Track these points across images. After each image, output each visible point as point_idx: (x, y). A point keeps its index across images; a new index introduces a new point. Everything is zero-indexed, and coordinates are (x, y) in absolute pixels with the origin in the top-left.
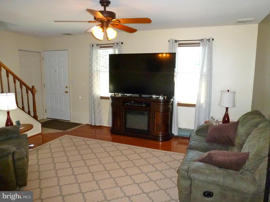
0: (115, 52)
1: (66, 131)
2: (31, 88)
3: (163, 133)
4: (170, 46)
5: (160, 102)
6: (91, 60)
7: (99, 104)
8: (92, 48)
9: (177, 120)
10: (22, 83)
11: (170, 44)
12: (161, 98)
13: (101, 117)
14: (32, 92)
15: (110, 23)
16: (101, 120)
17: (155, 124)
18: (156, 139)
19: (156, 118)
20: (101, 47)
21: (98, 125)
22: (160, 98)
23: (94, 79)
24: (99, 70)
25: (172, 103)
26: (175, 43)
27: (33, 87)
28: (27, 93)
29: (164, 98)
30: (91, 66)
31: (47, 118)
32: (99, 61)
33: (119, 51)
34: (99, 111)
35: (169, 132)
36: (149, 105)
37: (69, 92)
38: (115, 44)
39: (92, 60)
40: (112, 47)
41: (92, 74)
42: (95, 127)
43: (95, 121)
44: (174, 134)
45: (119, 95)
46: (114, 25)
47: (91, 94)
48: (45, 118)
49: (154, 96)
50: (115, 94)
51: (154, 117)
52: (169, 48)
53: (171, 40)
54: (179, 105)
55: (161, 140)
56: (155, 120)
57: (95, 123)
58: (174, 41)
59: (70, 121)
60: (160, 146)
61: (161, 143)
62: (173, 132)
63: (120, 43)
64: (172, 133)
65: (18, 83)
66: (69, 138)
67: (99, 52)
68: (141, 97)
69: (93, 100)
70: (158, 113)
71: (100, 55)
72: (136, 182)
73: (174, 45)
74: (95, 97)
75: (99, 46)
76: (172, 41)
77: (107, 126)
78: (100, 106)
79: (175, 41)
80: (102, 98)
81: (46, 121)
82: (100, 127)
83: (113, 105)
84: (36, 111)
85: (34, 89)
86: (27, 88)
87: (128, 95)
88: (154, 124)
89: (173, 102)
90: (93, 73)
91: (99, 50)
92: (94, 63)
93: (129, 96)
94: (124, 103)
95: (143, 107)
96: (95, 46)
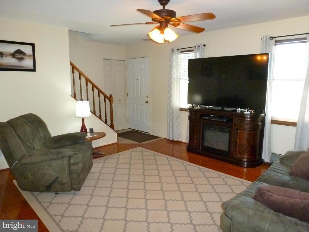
0: (196, 56)
1: (141, 143)
2: (109, 96)
3: (249, 157)
4: (263, 45)
5: (245, 117)
6: (170, 67)
7: (178, 116)
8: (172, 54)
9: (270, 142)
10: (100, 92)
11: (263, 42)
12: (247, 112)
13: (179, 131)
14: (110, 101)
15: (170, 23)
16: (179, 134)
17: (238, 144)
18: (239, 163)
19: (238, 137)
20: (182, 52)
21: (175, 140)
22: (245, 113)
23: (173, 88)
24: (179, 78)
25: (262, 120)
26: (270, 40)
27: (111, 95)
28: (105, 101)
29: (251, 112)
30: (170, 73)
31: (129, 128)
32: (179, 68)
33: (200, 55)
34: (178, 124)
35: (257, 156)
36: (230, 120)
37: (150, 102)
38: (197, 47)
39: (172, 67)
40: (193, 50)
41: (171, 83)
42: (173, 142)
43: (173, 135)
44: (264, 160)
45: (198, 107)
46: (175, 25)
47: (170, 105)
48: (127, 128)
49: (239, 110)
50: (194, 105)
51: (237, 136)
52: (262, 47)
53: (264, 36)
54: (274, 122)
55: (245, 166)
56: (238, 140)
57: (173, 137)
58: (268, 38)
59: (149, 133)
60: (245, 173)
61: (245, 170)
62: (263, 157)
63: (201, 45)
64: (261, 159)
65: (96, 91)
66: (141, 150)
67: (179, 57)
68: (223, 110)
69: (171, 111)
70: (242, 131)
71: (180, 60)
72: (189, 209)
73: (269, 43)
74: (174, 108)
75: (180, 50)
76: (265, 38)
77: (185, 142)
78: (179, 119)
79: (271, 37)
80: (181, 109)
81: (128, 131)
82: (179, 143)
83: (190, 118)
84: (113, 121)
85: (111, 98)
86: (105, 97)
87: (208, 107)
88: (236, 145)
89: (264, 118)
90: (173, 82)
91: (179, 55)
92: (174, 71)
93: (209, 109)
94: (202, 116)
95: (224, 122)
96: (175, 50)
